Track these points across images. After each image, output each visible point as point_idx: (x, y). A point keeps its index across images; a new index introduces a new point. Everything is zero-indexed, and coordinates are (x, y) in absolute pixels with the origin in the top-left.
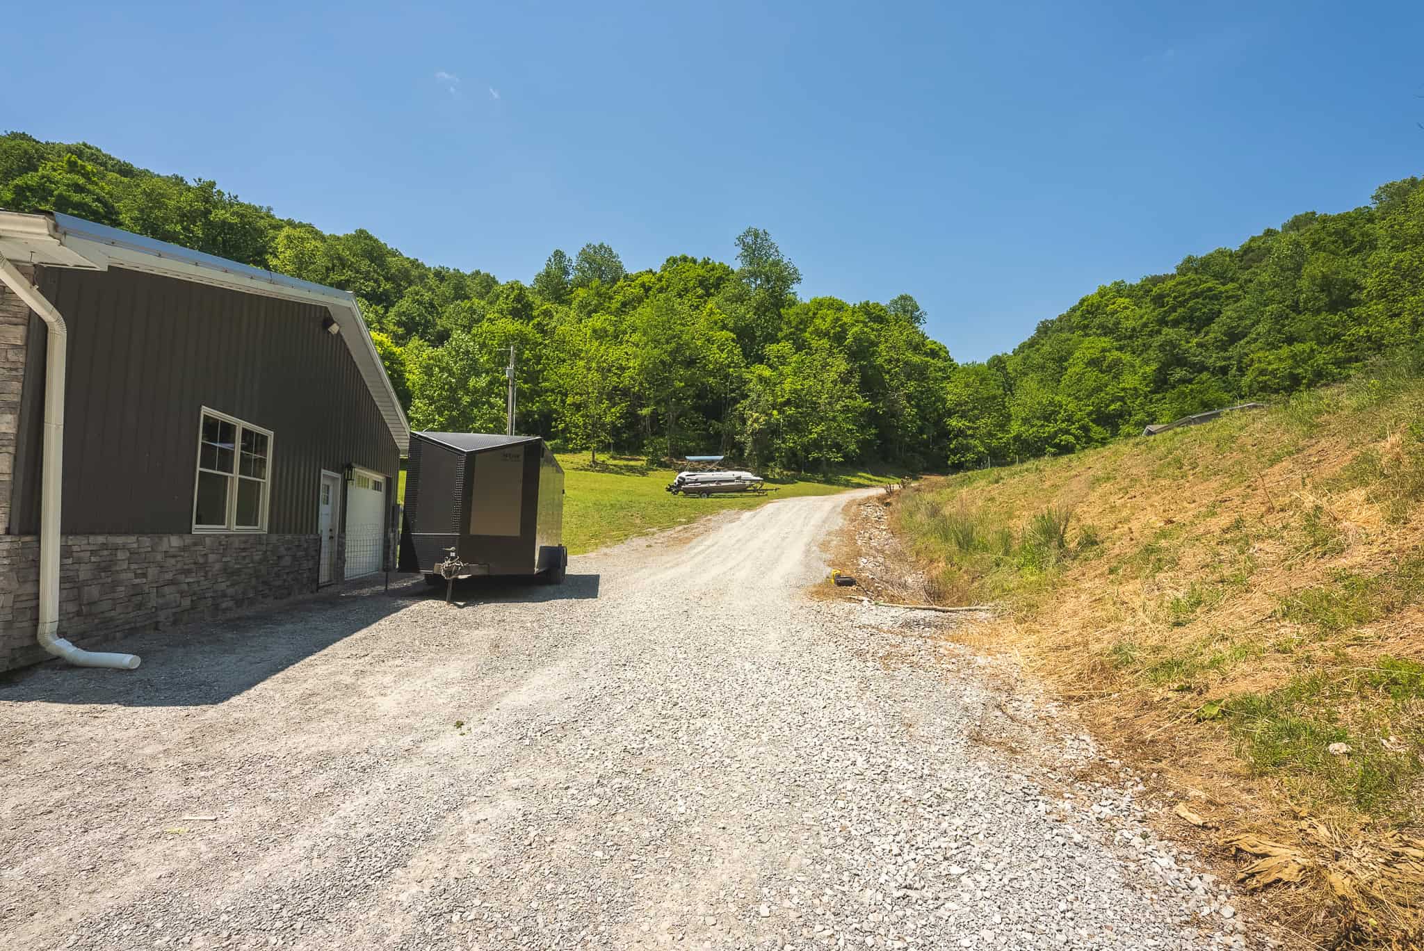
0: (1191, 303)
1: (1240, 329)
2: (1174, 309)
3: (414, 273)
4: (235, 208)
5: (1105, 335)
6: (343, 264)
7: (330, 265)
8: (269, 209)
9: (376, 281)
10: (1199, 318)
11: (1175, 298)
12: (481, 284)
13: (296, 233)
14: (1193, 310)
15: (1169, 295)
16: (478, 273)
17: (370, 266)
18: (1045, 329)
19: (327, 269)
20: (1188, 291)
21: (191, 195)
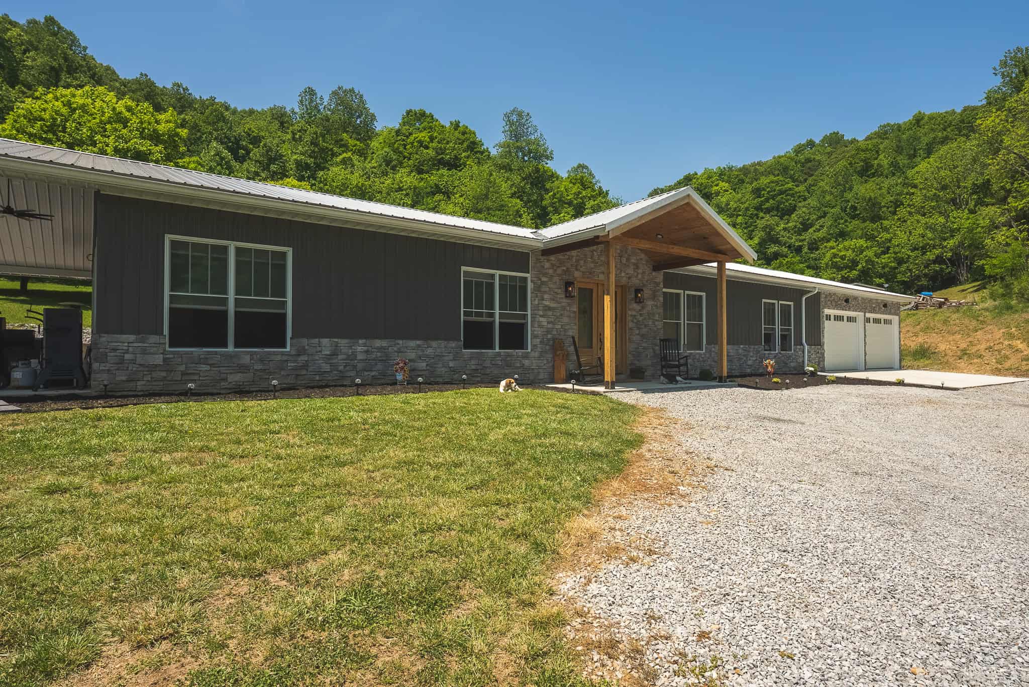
0: (779, 198)
1: (810, 221)
2: (767, 200)
10: (783, 210)
11: (769, 192)
14: (780, 203)
15: (764, 190)
20: (778, 188)
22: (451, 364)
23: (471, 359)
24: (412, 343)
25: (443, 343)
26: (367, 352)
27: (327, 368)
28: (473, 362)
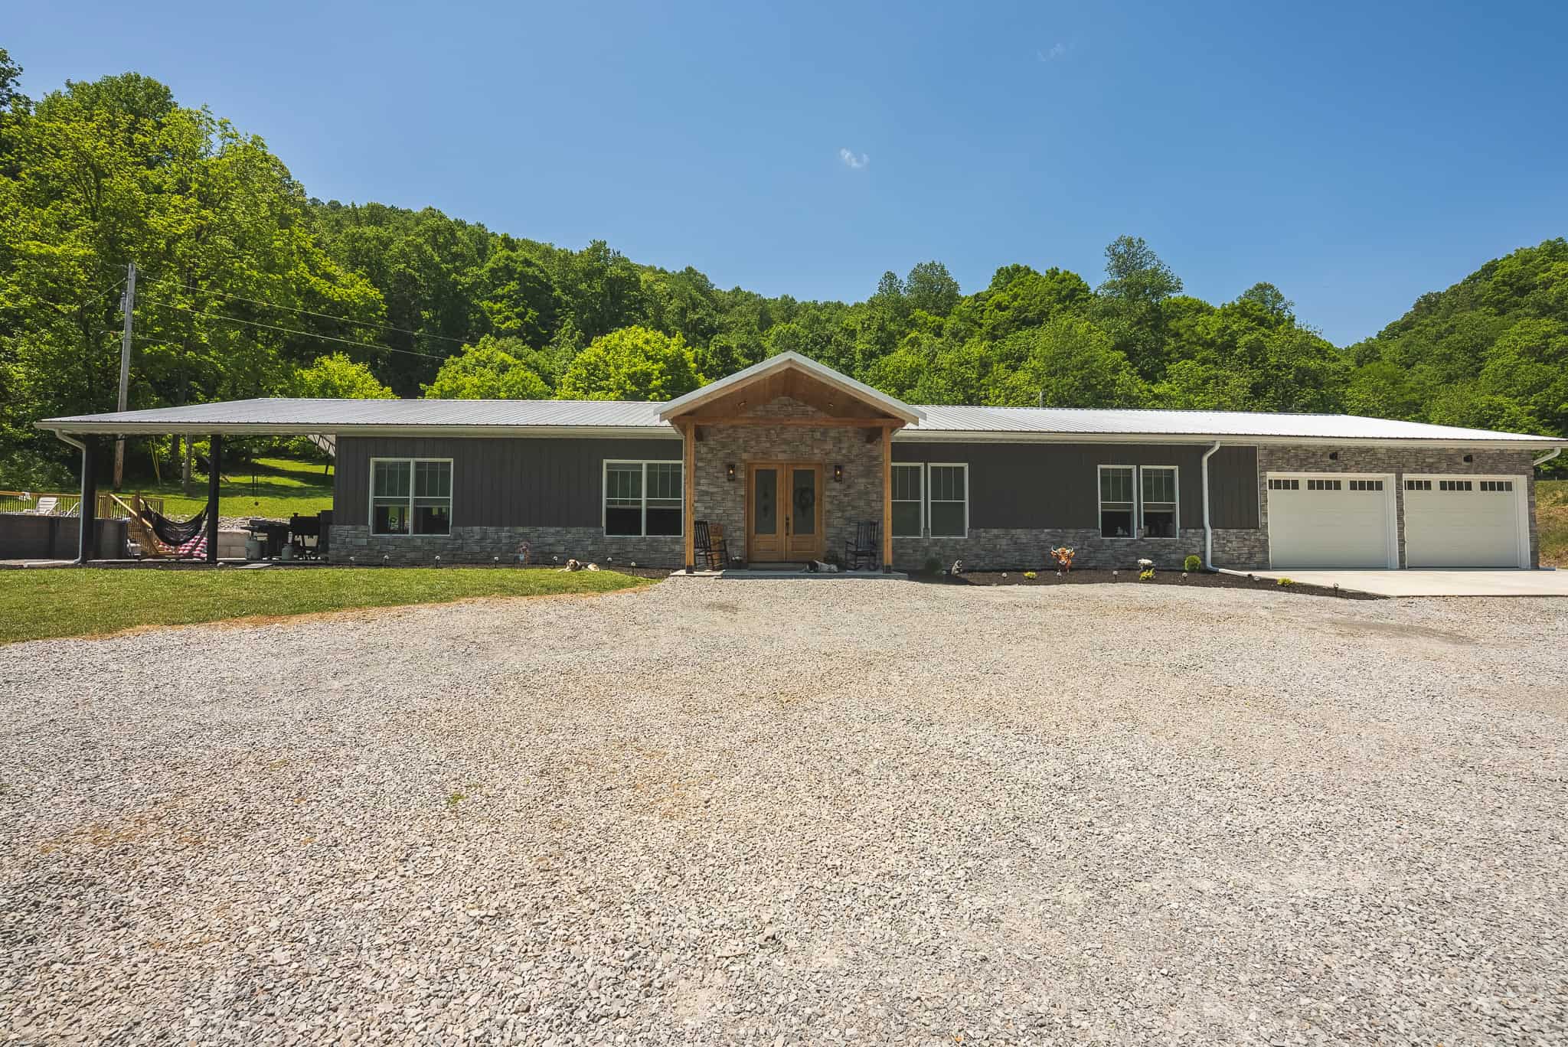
5: (1543, 314)
18: (1428, 305)
22: (590, 548)
23: (612, 544)
24: (552, 530)
25: (582, 530)
26: (510, 537)
27: (477, 549)
28: (614, 547)
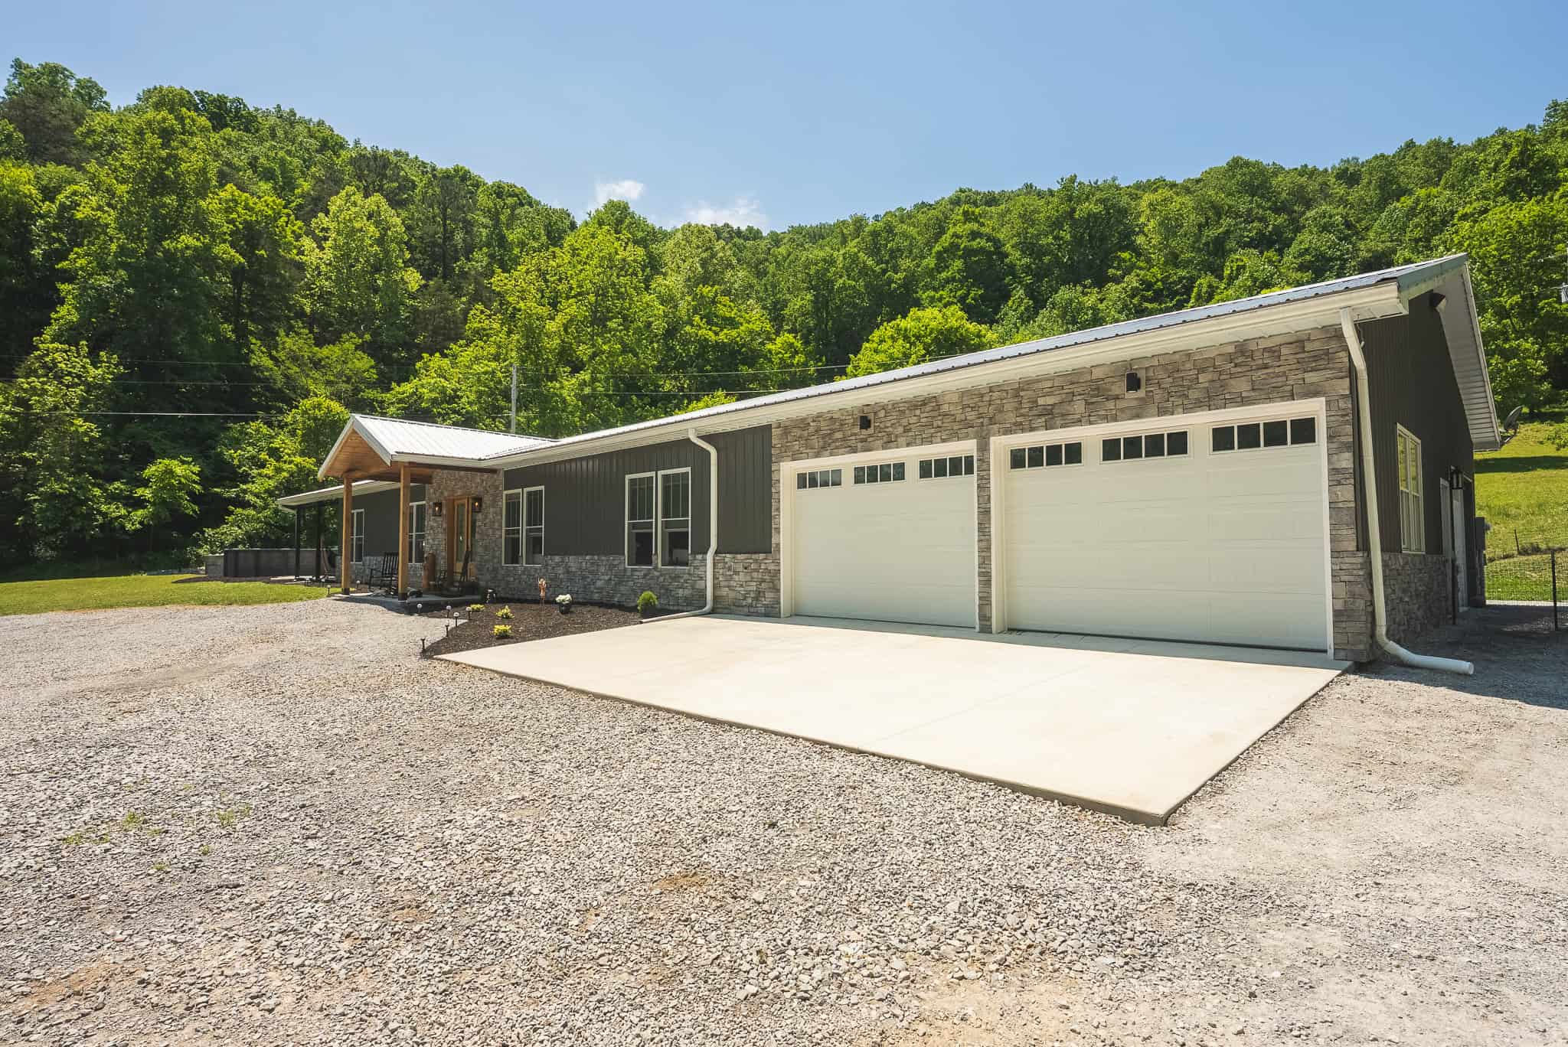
3: (1313, 186)
4: (1098, 195)
6: (1218, 211)
7: (1203, 220)
8: (1114, 179)
9: (1262, 219)
12: (1426, 162)
13: (1157, 197)
16: (1410, 145)
17: (1251, 202)
19: (1200, 226)
21: (1056, 200)
